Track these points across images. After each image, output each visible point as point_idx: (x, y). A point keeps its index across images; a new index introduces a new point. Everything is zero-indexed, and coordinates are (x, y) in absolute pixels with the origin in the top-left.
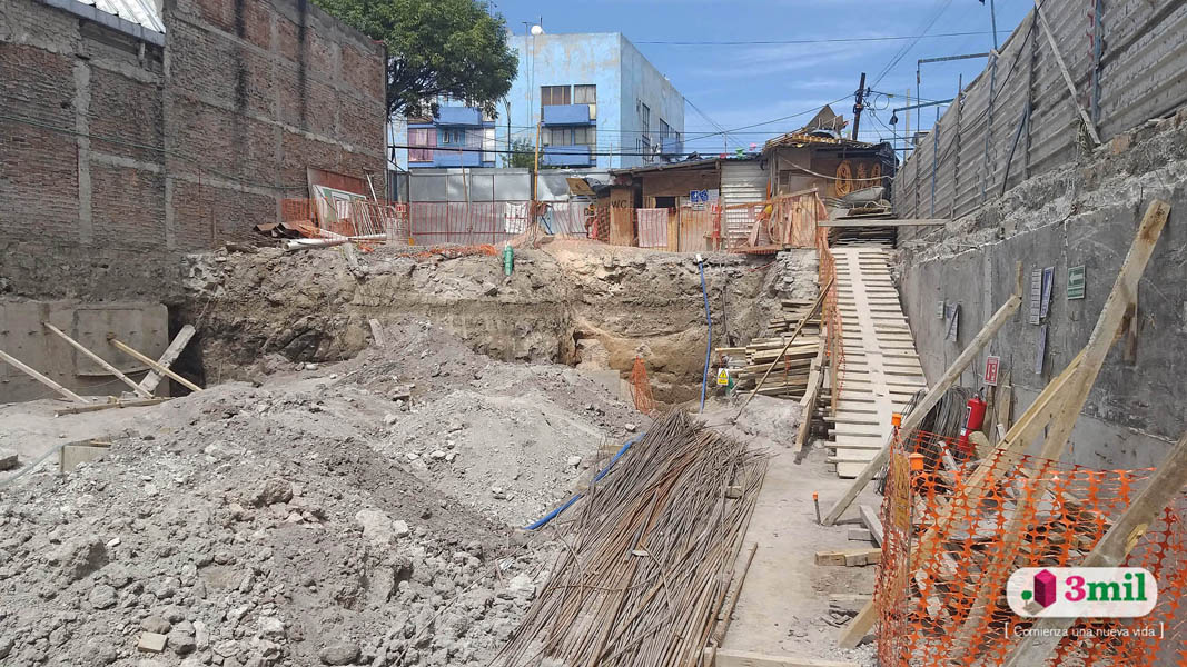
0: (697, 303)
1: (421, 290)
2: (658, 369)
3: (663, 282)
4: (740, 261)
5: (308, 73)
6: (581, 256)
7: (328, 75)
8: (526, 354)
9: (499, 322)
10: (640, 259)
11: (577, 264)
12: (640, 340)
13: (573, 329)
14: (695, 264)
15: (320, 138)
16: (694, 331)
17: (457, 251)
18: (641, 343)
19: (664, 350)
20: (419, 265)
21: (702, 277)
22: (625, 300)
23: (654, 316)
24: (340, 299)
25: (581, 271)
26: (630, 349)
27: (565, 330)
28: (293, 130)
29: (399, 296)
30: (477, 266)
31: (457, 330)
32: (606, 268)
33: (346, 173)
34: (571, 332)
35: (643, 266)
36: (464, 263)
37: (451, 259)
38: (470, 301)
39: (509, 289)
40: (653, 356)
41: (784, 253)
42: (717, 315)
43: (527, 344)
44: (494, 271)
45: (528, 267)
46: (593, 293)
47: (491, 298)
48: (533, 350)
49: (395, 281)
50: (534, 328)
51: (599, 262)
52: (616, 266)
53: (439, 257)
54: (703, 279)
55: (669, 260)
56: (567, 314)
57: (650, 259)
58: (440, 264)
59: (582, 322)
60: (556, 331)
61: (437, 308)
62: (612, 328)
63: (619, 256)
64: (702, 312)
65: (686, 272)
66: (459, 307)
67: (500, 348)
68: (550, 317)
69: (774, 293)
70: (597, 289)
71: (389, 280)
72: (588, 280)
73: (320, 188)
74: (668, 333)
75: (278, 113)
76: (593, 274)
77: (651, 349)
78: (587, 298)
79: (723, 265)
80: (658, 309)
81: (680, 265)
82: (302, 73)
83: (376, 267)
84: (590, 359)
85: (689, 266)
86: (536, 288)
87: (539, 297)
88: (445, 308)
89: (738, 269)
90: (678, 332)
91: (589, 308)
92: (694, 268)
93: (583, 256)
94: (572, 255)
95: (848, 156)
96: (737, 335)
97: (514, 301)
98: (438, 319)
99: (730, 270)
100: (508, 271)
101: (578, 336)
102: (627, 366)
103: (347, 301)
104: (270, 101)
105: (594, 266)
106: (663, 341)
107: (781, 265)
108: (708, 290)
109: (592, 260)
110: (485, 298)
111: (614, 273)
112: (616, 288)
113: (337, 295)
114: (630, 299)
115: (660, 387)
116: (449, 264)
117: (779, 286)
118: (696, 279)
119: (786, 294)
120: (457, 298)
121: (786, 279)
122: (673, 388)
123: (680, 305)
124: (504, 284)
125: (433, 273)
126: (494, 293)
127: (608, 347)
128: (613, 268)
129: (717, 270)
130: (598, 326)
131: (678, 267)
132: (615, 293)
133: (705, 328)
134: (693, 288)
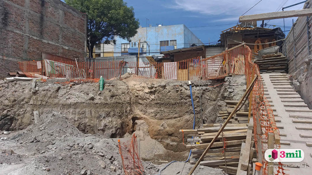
0: (189, 103)
1: (61, 98)
2: (171, 135)
3: (173, 94)
4: (210, 83)
5: (45, 18)
6: (138, 83)
7: (56, 20)
8: (102, 128)
9: (93, 113)
10: (163, 84)
11: (136, 87)
12: (162, 121)
13: (132, 115)
14: (188, 85)
15: (50, 42)
16: (187, 117)
17: (81, 81)
18: (163, 122)
19: (173, 125)
20: (62, 87)
21: (191, 91)
22: (156, 102)
23: (169, 110)
24: (24, 102)
25: (138, 89)
26: (158, 125)
27: (127, 116)
28: (35, 38)
29: (50, 101)
30: (88, 87)
31: (73, 116)
32: (149, 88)
33: (65, 57)
34: (130, 117)
35: (164, 87)
36: (83, 86)
37: (78, 84)
38: (81, 103)
39: (99, 97)
40: (168, 129)
41: (228, 78)
42: (198, 109)
43: (103, 123)
44: (95, 89)
45: (111, 87)
46: (143, 99)
47: (91, 101)
48: (105, 126)
49: (49, 94)
50: (108, 115)
51: (146, 85)
52: (153, 87)
53: (72, 83)
54: (191, 93)
55: (176, 84)
56: (129, 108)
57: (168, 84)
58: (73, 87)
59: (138, 112)
60: (120, 117)
61: (65, 106)
62: (150, 115)
63: (155, 83)
64: (191, 108)
65: (184, 89)
66: (76, 105)
67: (92, 125)
68: (117, 110)
69: (224, 98)
70: (145, 97)
71: (47, 93)
72: (141, 93)
73: (48, 61)
74: (175, 118)
75: (27, 31)
76: (143, 91)
77: (167, 125)
78: (140, 101)
79: (201, 86)
80: (171, 106)
81: (181, 86)
82: (42, 18)
83: (43, 88)
84: (139, 130)
85: (185, 86)
86: (112, 96)
87: (114, 100)
88: (69, 106)
89: (208, 88)
90: (180, 117)
91: (141, 106)
92: (188, 87)
93: (139, 83)
94: (134, 83)
95: (260, 37)
96: (206, 119)
97: (100, 103)
98: (65, 111)
99: (204, 88)
100: (101, 89)
101: (134, 119)
102: (156, 133)
103: (27, 103)
104: (23, 26)
105: (143, 87)
106: (173, 121)
107: (227, 83)
108: (194, 97)
109: (143, 85)
110: (89, 101)
111: (152, 90)
112: (153, 97)
113: (23, 100)
114: (159, 102)
115: (171, 143)
116: (77, 87)
117: (226, 94)
118: (188, 92)
119: (230, 98)
120: (76, 101)
121: (230, 90)
122: (178, 145)
123: (181, 105)
124: (97, 95)
125: (68, 90)
126: (92, 99)
127: (149, 124)
128: (152, 88)
129: (198, 88)
130: (144, 114)
131: (180, 87)
132: (152, 99)
133: (192, 115)
134: (187, 96)
